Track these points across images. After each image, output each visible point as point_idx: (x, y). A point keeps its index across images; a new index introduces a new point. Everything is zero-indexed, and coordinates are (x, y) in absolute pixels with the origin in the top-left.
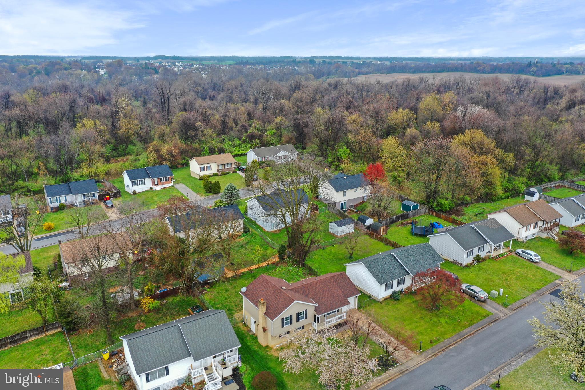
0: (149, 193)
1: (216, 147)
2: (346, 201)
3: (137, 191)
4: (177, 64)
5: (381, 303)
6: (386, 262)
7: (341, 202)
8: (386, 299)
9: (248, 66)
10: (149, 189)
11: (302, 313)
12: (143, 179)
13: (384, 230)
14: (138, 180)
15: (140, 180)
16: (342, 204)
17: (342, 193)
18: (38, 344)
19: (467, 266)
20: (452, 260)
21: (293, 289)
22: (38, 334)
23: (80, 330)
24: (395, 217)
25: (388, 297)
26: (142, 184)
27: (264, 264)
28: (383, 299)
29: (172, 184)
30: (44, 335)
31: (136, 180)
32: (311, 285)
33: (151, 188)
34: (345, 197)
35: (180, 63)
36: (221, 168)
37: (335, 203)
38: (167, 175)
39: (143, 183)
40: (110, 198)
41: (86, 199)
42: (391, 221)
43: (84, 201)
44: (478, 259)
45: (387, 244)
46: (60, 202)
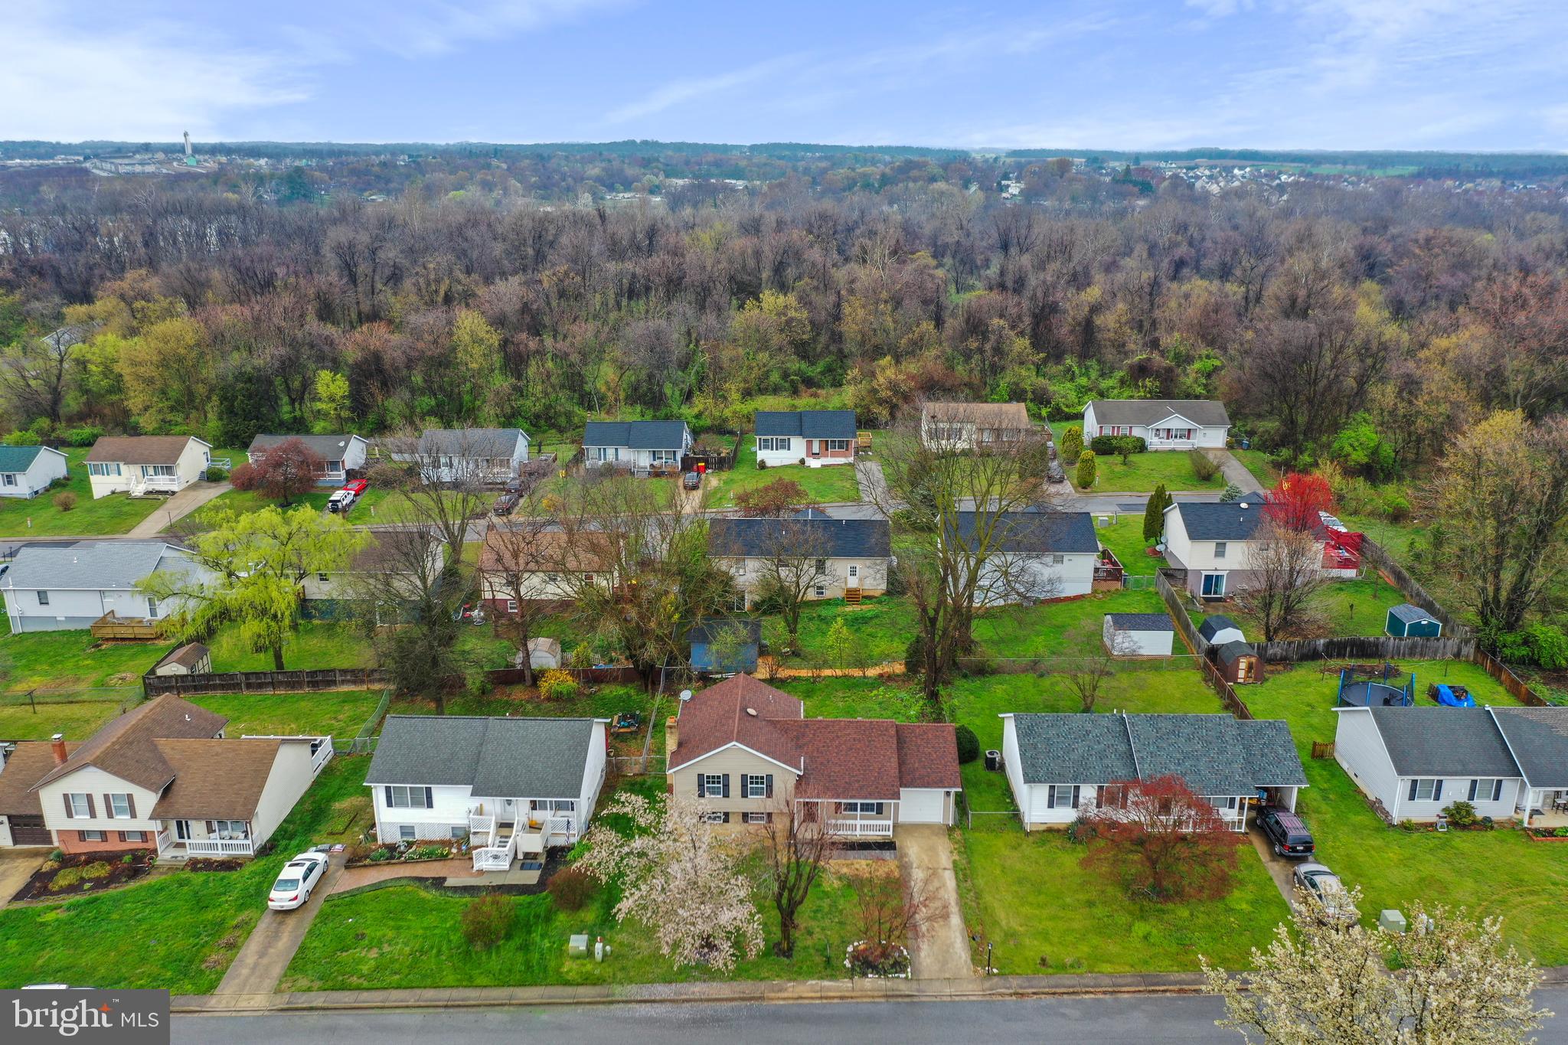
0: (795, 471)
1: (1028, 388)
2: (1225, 573)
3: (769, 463)
4: (1236, 171)
5: (1028, 834)
6: (1088, 733)
7: (1204, 573)
8: (1051, 830)
9: (1449, 183)
10: (796, 461)
11: (757, 779)
12: (786, 437)
13: (1250, 667)
14: (774, 437)
15: (780, 437)
16: (1208, 578)
17: (1210, 546)
18: (349, 698)
19: (1407, 828)
20: (1372, 798)
21: (779, 722)
22: (355, 682)
23: (420, 698)
24: (1322, 641)
25: (1061, 827)
26: (783, 447)
27: (857, 673)
28: (1043, 828)
29: (851, 460)
30: (365, 687)
31: (769, 437)
32: (828, 726)
33: (802, 462)
34: (1220, 560)
35: (1248, 169)
36: (987, 437)
37: (1185, 571)
38: (843, 435)
39: (785, 445)
40: (706, 468)
41: (657, 463)
42: (1305, 651)
43: (652, 465)
44: (1460, 819)
45: (1226, 708)
46: (605, 459)
